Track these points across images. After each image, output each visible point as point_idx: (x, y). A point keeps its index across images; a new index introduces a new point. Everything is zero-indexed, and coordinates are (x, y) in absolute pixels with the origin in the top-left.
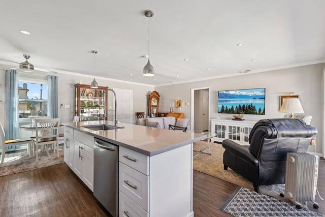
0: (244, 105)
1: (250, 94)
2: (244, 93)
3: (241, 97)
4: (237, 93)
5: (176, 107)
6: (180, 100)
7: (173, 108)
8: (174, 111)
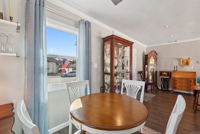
5: (181, 66)
6: (189, 59)
7: (177, 66)
8: (178, 70)
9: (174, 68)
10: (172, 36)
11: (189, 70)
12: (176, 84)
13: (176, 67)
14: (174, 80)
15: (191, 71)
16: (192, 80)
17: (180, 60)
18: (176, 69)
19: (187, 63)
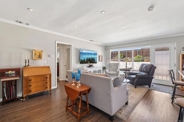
0: (90, 58)
1: (93, 52)
2: (90, 52)
3: (89, 54)
4: (87, 52)
5: (33, 59)
6: (42, 51)
7: (29, 60)
8: (29, 65)
9: (26, 63)
10: (31, 10)
11: (42, 65)
12: (30, 86)
13: (27, 61)
14: (28, 80)
15: (44, 65)
16: (48, 76)
17: (32, 51)
18: (27, 65)
19: (40, 57)
